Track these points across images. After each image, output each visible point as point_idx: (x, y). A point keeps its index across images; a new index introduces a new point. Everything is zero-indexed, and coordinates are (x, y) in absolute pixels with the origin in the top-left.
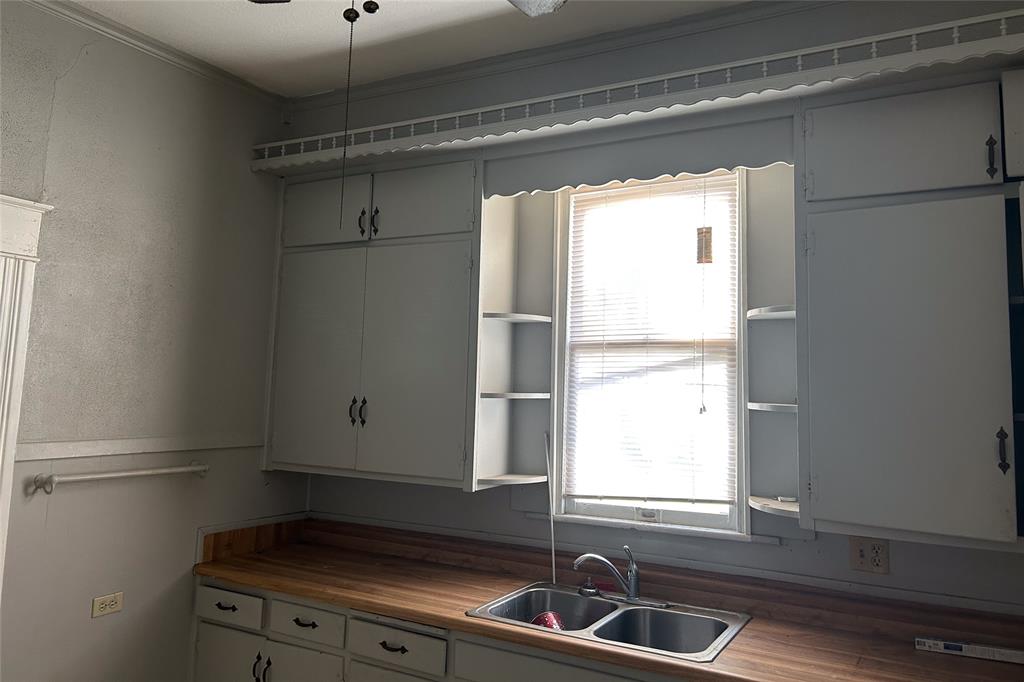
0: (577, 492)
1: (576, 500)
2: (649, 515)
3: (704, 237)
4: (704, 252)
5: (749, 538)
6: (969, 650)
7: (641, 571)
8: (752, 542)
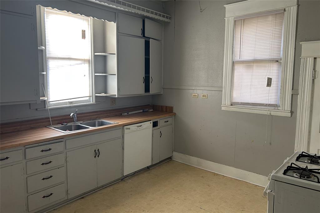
0: (51, 100)
1: (50, 103)
2: (71, 103)
3: (84, 32)
4: (84, 36)
5: (95, 103)
6: (130, 113)
7: (78, 116)
8: (96, 104)
